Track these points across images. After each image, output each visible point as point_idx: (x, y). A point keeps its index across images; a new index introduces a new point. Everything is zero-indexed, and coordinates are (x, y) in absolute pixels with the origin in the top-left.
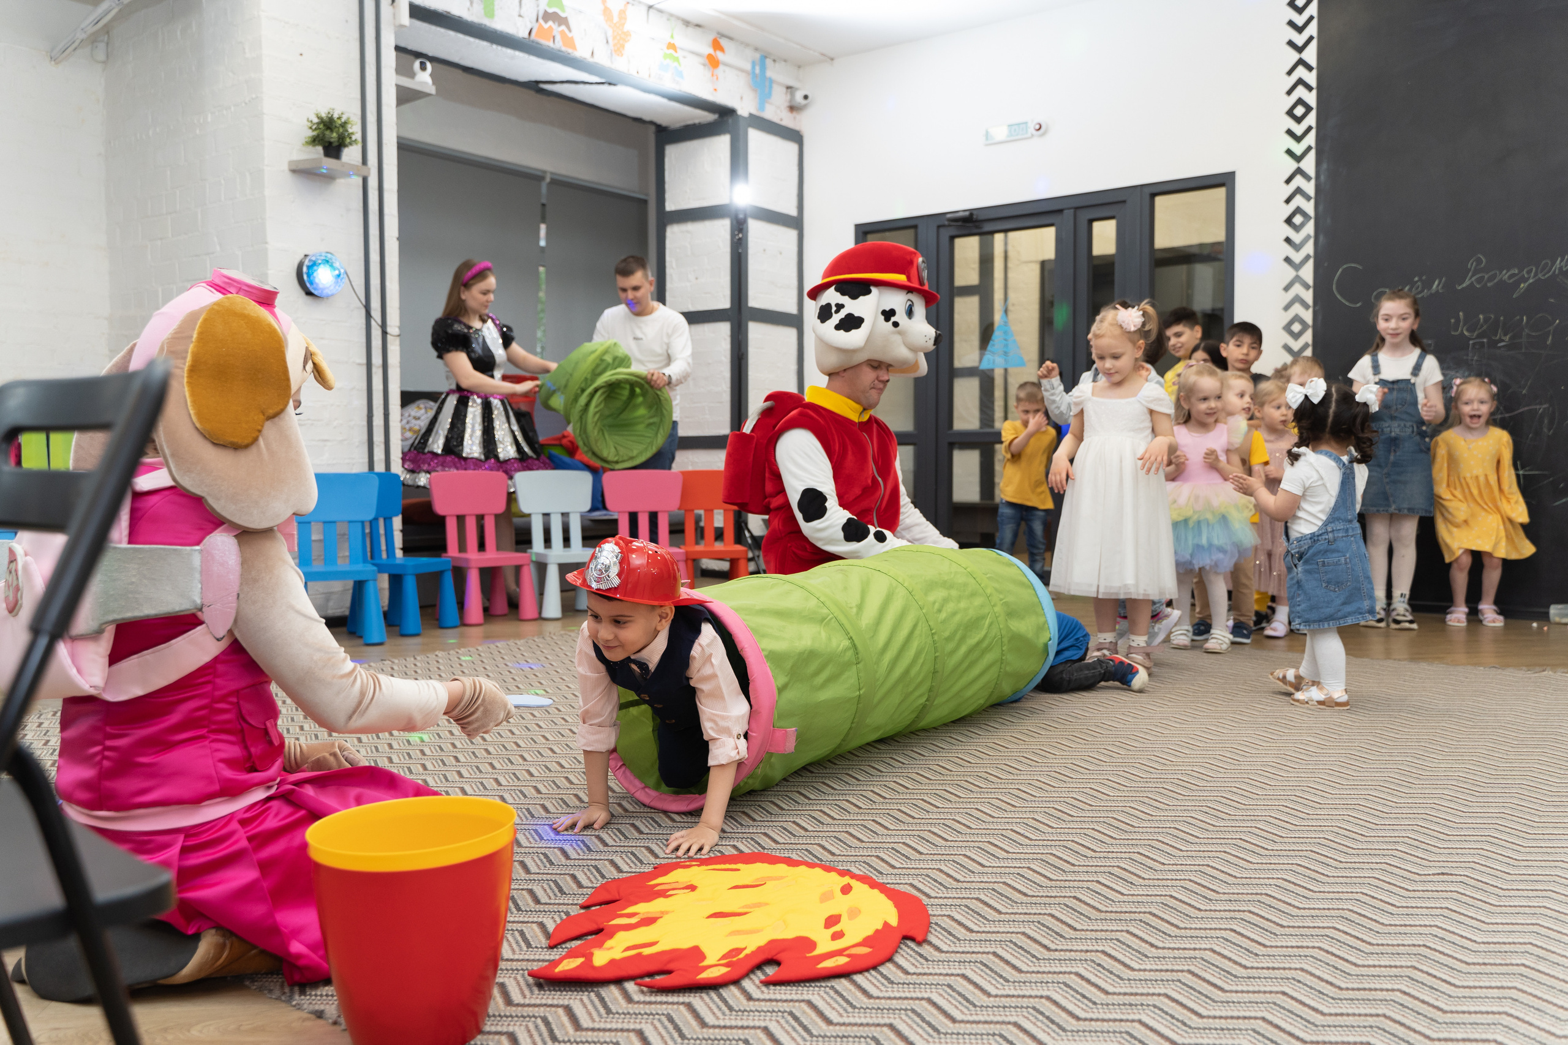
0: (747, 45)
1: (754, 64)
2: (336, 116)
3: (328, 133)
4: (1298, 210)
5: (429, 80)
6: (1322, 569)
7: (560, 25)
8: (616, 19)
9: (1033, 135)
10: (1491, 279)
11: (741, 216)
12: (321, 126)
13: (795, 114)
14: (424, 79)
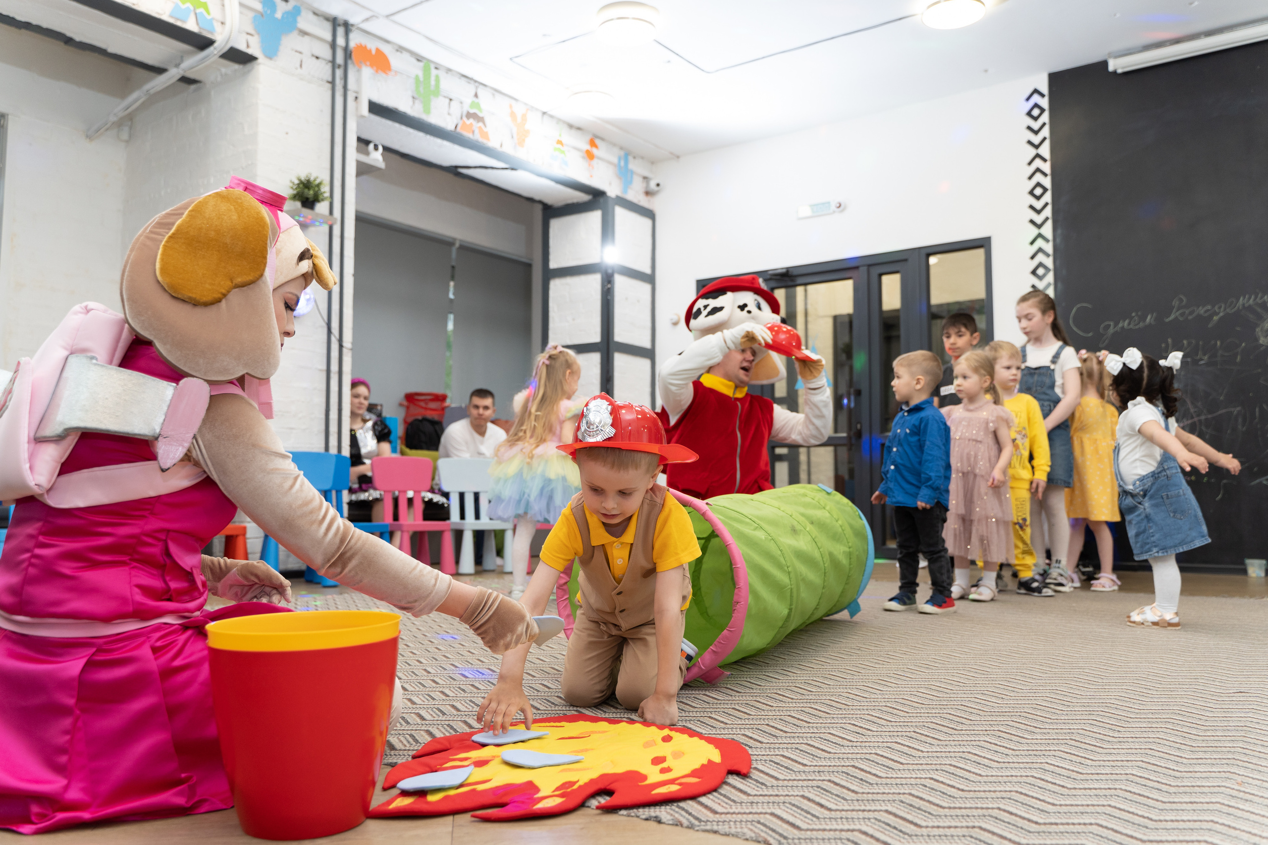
0: (614, 145)
1: (620, 159)
2: (312, 179)
3: (306, 190)
4: (1041, 265)
5: (380, 158)
6: (1167, 501)
7: (478, 122)
8: (519, 120)
9: (834, 212)
10: (1191, 313)
11: (610, 271)
12: (301, 186)
13: (649, 198)
14: (376, 158)
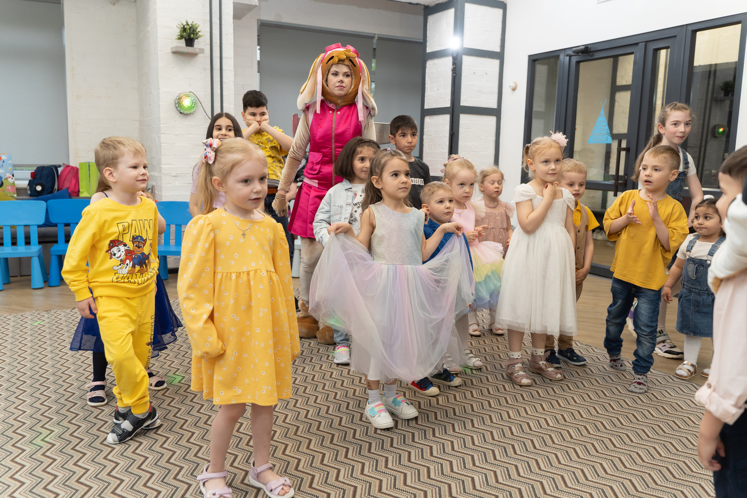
12: (183, 29)
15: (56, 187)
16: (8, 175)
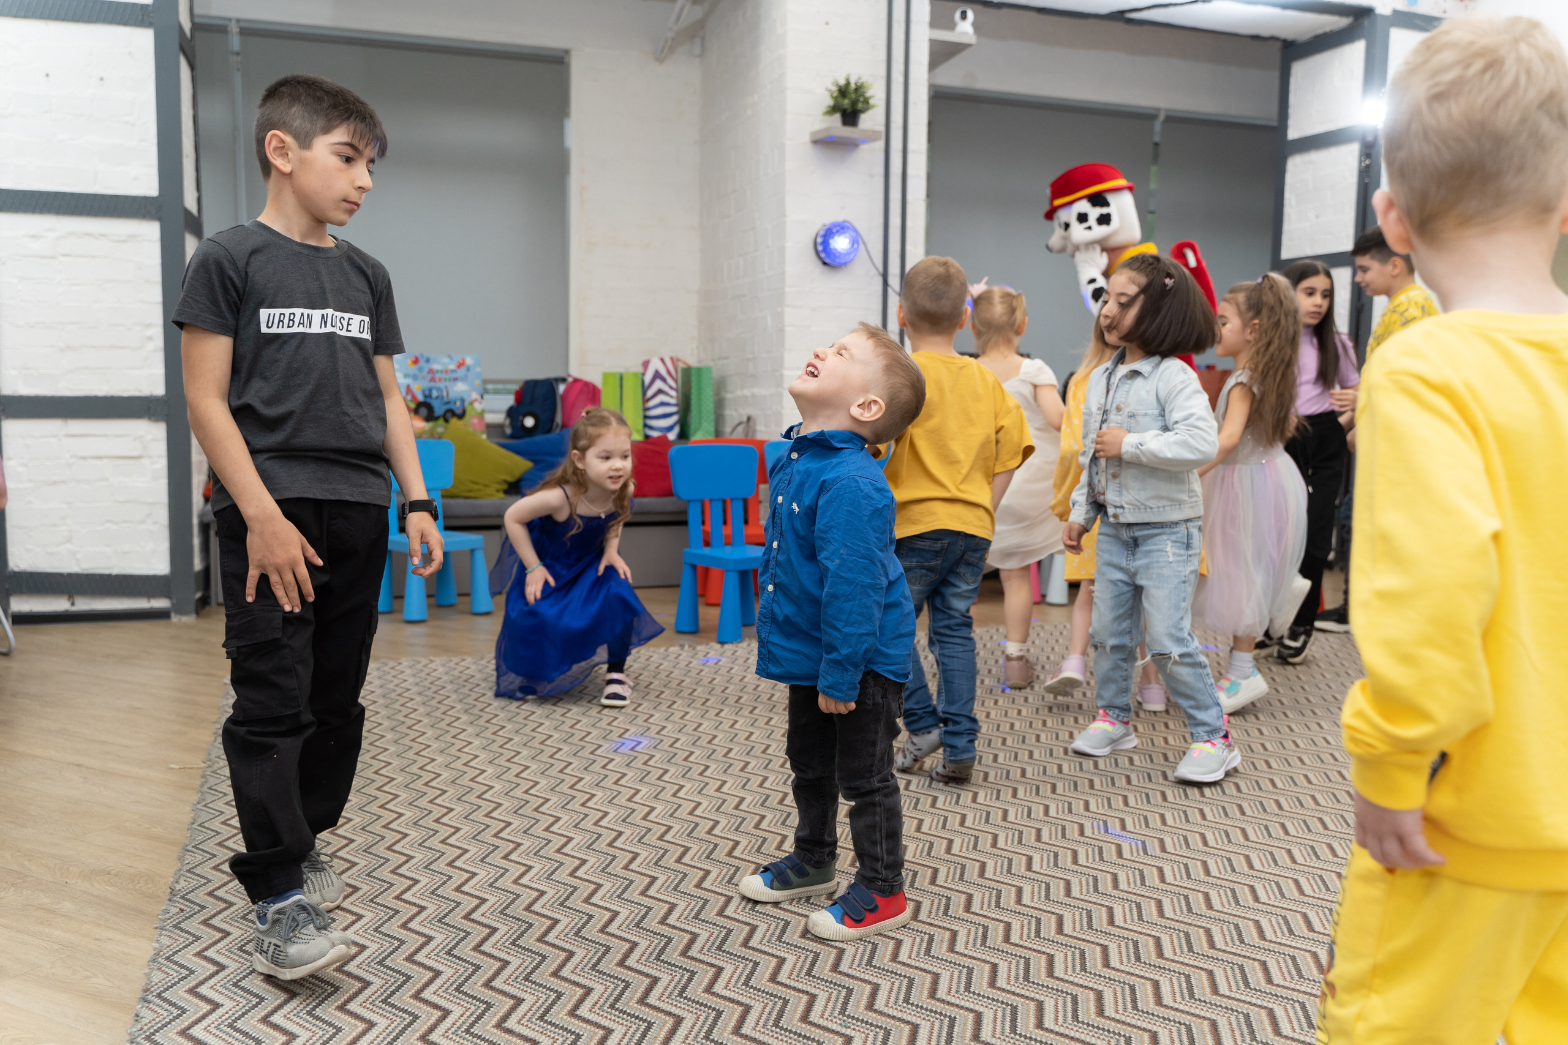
2: (853, 82)
5: (970, 30)
11: (1370, 138)
12: (839, 94)
14: (964, 28)
15: (559, 419)
16: (475, 395)
